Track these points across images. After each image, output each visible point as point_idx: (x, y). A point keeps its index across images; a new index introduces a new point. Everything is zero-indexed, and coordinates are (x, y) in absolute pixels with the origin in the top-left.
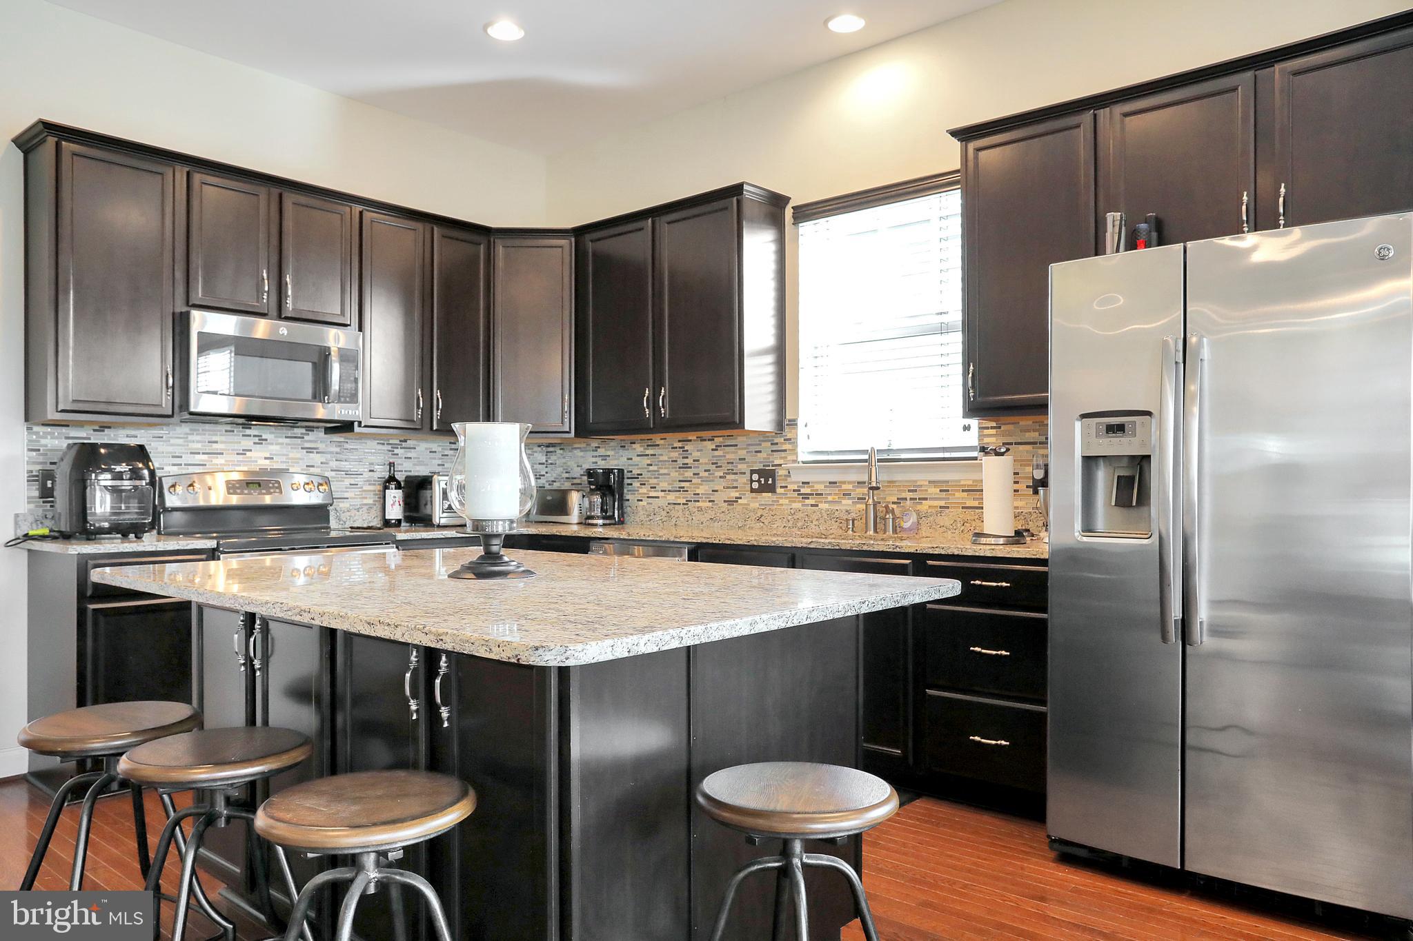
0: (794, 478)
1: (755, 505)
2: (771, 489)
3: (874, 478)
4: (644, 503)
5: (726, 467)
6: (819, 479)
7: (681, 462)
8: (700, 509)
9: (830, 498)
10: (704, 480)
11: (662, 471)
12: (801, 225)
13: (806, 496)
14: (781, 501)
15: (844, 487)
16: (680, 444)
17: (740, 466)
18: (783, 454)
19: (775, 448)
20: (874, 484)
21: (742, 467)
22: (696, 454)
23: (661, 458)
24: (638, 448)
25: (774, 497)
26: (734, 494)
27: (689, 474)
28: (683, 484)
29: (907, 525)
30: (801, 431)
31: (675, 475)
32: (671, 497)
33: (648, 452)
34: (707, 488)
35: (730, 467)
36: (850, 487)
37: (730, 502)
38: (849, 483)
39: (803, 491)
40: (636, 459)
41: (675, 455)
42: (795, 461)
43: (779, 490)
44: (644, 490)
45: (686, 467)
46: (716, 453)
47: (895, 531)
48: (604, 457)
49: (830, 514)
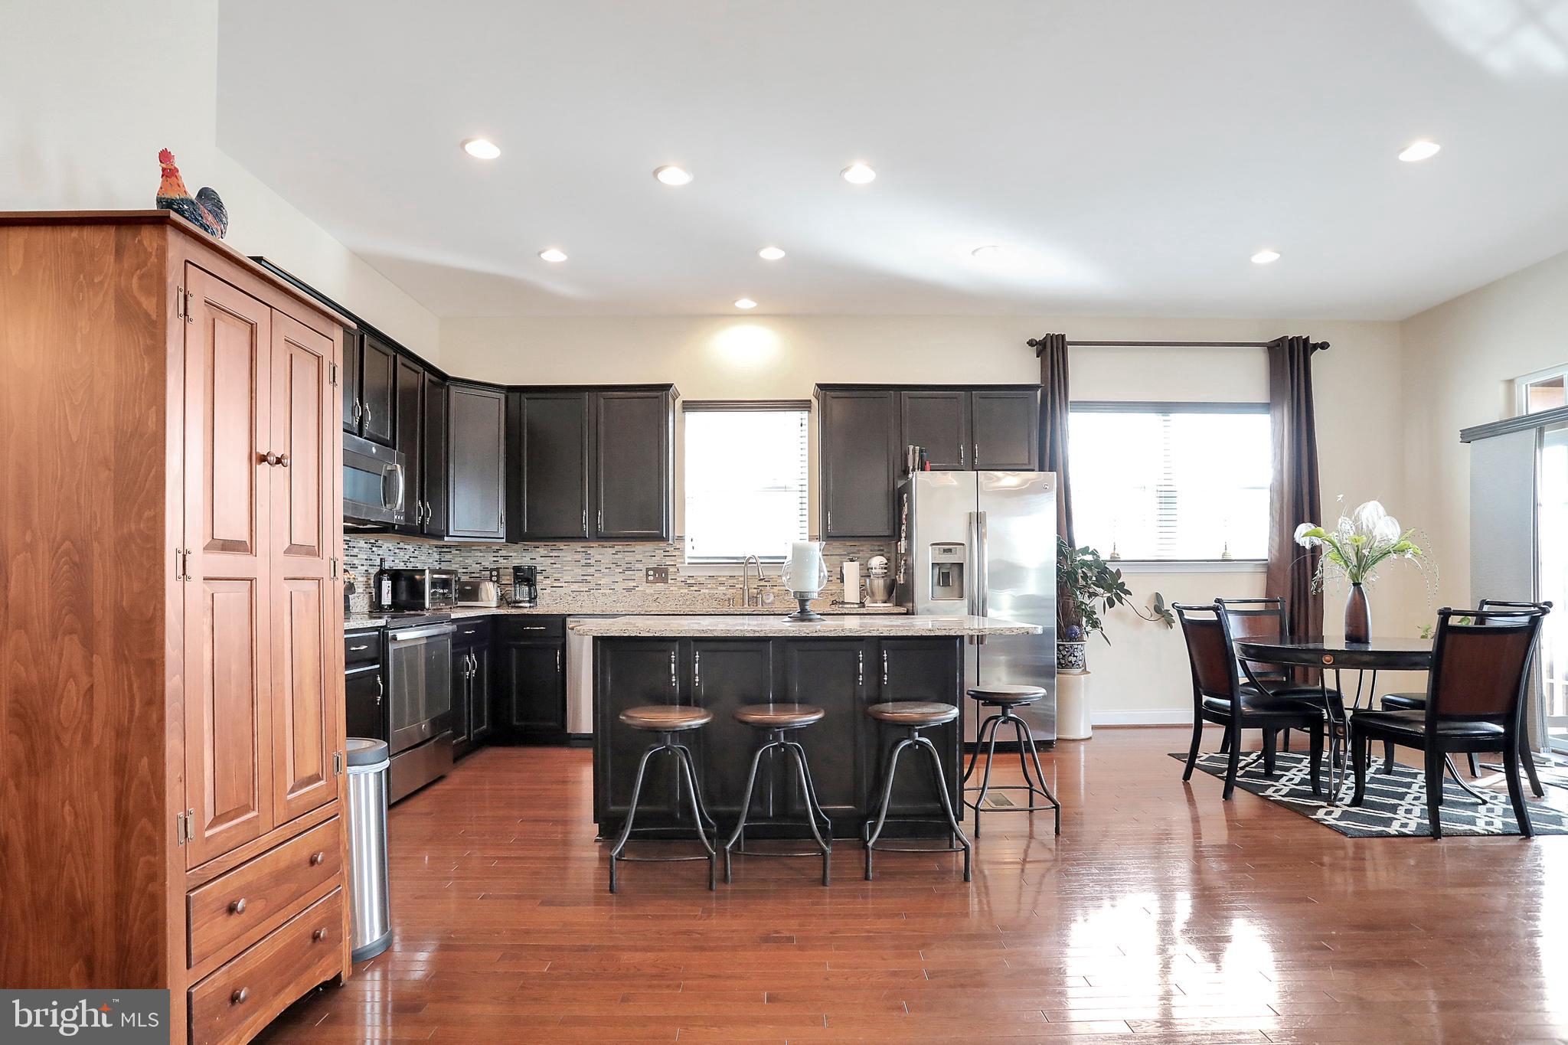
0: (682, 573)
1: (649, 591)
2: (665, 581)
3: (761, 574)
4: (548, 591)
5: (625, 566)
6: (701, 574)
7: (583, 562)
8: (604, 595)
9: (709, 586)
10: (605, 575)
11: (565, 568)
12: (686, 413)
13: (691, 585)
14: (671, 588)
15: (720, 579)
16: (583, 550)
17: (637, 565)
18: (673, 558)
19: (667, 554)
20: (762, 577)
21: (639, 566)
22: (599, 557)
23: (565, 559)
24: (542, 551)
25: (666, 586)
26: (632, 584)
27: (591, 570)
28: (586, 578)
29: (769, 601)
30: (688, 545)
31: (579, 571)
32: (575, 587)
33: (551, 554)
34: (607, 580)
35: (629, 566)
36: (725, 579)
37: (629, 590)
38: (724, 576)
39: (688, 582)
40: (539, 559)
41: (578, 557)
42: (682, 563)
43: (670, 581)
44: (548, 581)
45: (588, 565)
46: (616, 556)
47: (762, 605)
48: (505, 557)
49: (712, 596)
